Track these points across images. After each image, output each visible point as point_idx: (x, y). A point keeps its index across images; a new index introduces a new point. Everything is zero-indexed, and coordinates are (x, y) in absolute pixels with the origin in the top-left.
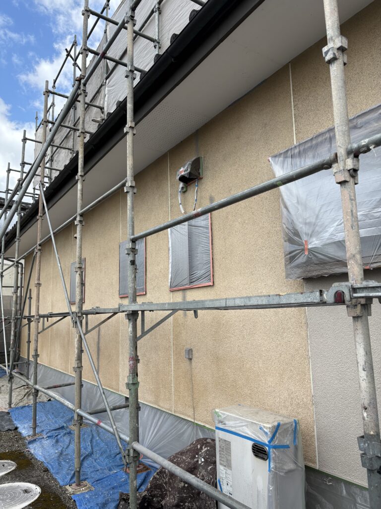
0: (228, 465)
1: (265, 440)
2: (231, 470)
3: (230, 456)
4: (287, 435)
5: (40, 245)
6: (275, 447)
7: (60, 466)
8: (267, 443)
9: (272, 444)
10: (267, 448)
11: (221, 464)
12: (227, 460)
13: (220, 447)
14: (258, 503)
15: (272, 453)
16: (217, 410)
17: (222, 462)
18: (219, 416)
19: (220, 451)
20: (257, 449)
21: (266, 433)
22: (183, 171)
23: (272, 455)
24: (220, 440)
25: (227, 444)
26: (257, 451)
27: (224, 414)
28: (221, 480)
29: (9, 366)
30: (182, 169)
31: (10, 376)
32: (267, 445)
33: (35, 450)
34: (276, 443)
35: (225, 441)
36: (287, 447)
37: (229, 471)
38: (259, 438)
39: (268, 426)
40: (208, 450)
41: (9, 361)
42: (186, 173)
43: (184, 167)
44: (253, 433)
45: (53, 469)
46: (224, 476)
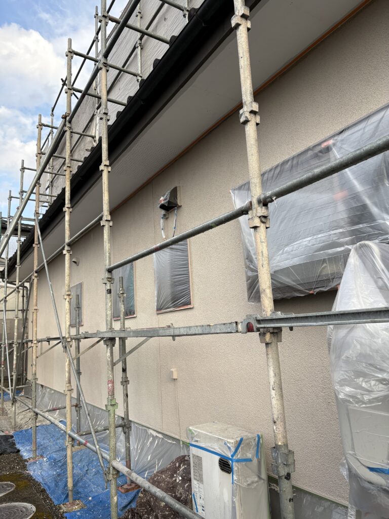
0: (201, 480)
1: (229, 455)
2: (203, 484)
3: (202, 470)
4: (250, 449)
5: (36, 272)
6: (238, 461)
7: (57, 486)
8: (231, 457)
9: (234, 458)
10: (230, 462)
11: (195, 479)
12: (200, 475)
13: (194, 463)
14: (225, 514)
15: (235, 467)
16: (191, 428)
17: (196, 477)
18: (192, 433)
19: (193, 466)
20: (223, 463)
21: (229, 448)
22: (162, 200)
23: (235, 468)
24: (194, 456)
25: (199, 459)
26: (223, 465)
27: (196, 431)
28: (195, 494)
29: (12, 390)
30: (162, 198)
31: (13, 399)
32: (231, 459)
33: (34, 471)
34: (239, 457)
35: (198, 456)
36: (250, 460)
37: (201, 485)
38: (224, 452)
39: (232, 442)
40: (185, 468)
41: (12, 386)
42: (165, 201)
43: (163, 196)
44: (220, 448)
45: (50, 490)
46: (198, 490)
